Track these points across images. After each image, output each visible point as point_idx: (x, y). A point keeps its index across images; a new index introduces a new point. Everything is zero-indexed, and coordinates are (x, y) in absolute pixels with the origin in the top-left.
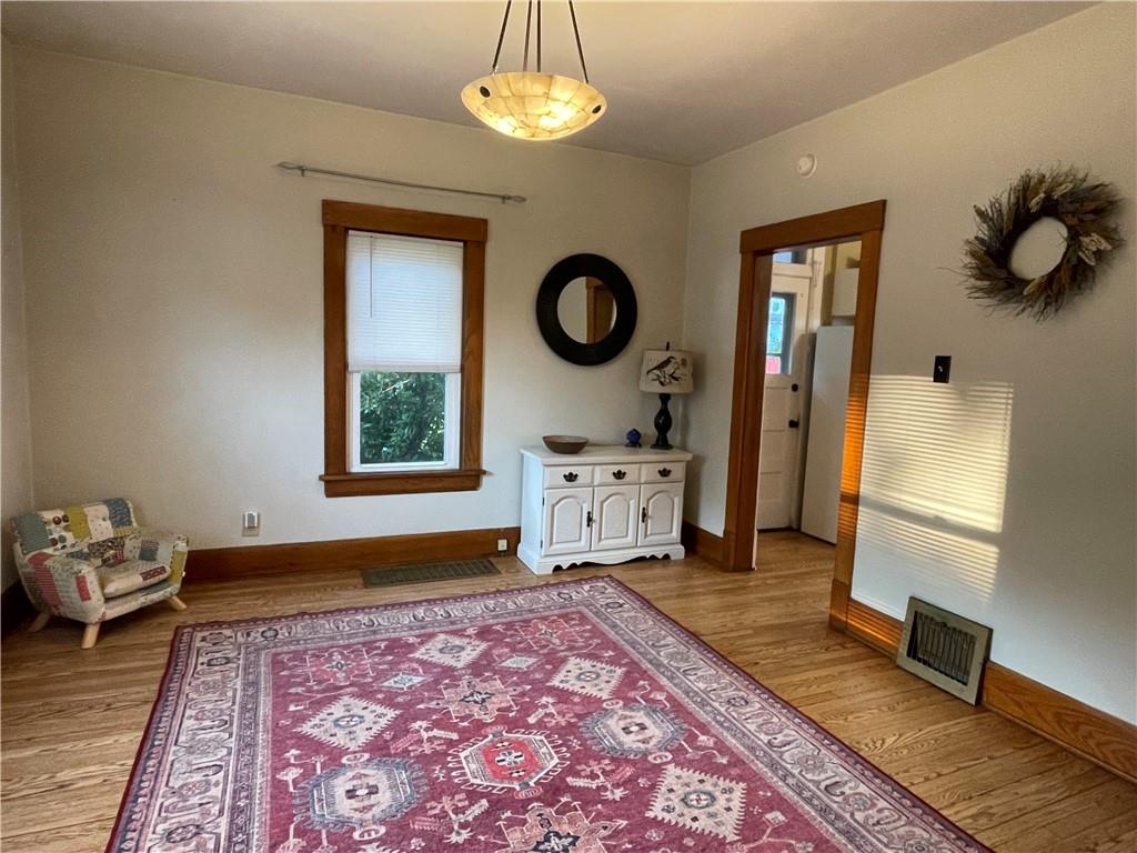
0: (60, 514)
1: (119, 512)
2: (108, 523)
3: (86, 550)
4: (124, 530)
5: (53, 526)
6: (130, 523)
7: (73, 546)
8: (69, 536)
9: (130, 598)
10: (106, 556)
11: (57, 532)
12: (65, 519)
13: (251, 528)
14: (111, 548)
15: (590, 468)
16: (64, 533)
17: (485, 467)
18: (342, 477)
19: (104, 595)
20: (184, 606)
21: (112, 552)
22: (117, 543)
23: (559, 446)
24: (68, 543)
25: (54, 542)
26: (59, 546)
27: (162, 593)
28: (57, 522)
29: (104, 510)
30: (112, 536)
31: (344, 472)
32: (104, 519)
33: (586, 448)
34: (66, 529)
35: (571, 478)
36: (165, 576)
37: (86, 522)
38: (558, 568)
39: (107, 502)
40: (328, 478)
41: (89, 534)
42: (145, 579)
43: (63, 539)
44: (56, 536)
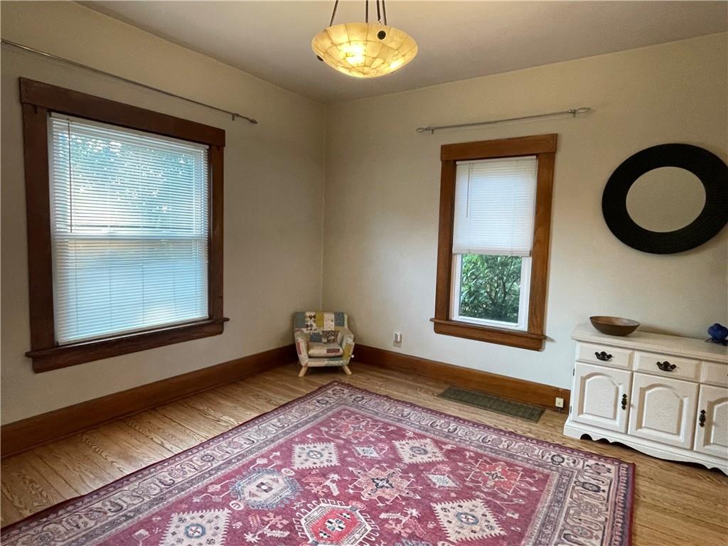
0: (313, 314)
1: (339, 319)
2: (333, 323)
3: (321, 333)
4: (339, 328)
5: (309, 319)
6: (343, 325)
7: (315, 330)
8: (314, 325)
9: (321, 359)
10: (330, 338)
11: (310, 322)
12: (314, 317)
13: (397, 343)
14: (333, 335)
15: (631, 351)
16: (313, 323)
17: (547, 334)
18: (447, 322)
19: (308, 354)
20: (350, 373)
21: (333, 337)
22: (335, 333)
23: (607, 327)
24: (313, 328)
25: (307, 326)
26: (309, 328)
27: (337, 362)
28: (311, 317)
29: (332, 316)
30: (333, 330)
31: (447, 318)
32: (332, 321)
33: (635, 332)
34: (314, 321)
35: (603, 357)
36: (339, 354)
37: (323, 320)
38: (586, 437)
39: (335, 314)
40: (436, 321)
41: (323, 326)
42: (328, 352)
43: (311, 326)
44: (309, 324)
